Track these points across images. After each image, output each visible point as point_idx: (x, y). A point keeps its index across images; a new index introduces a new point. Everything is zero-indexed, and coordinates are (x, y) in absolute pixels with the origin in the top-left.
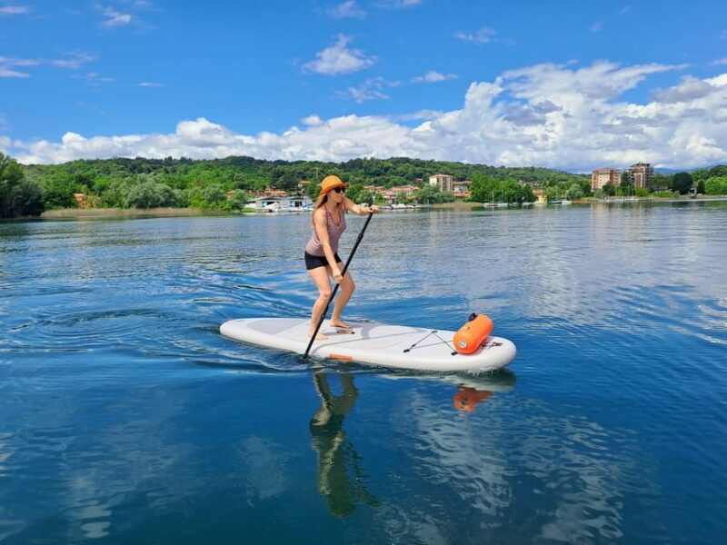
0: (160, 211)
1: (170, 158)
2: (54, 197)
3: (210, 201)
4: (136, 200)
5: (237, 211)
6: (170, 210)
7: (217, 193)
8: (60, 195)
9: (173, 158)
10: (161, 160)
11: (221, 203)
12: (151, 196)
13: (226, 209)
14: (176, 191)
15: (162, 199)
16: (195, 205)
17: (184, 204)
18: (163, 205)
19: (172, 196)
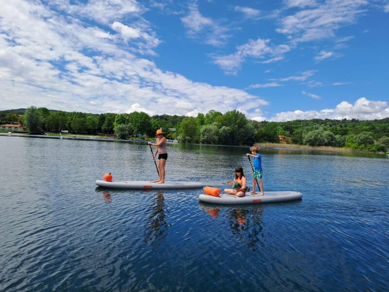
0: (323, 148)
1: (345, 119)
2: (265, 136)
3: (360, 144)
4: (310, 140)
5: (381, 153)
6: (330, 149)
7: (367, 138)
8: (268, 135)
9: (347, 119)
10: (340, 120)
11: (369, 146)
12: (319, 138)
13: (372, 151)
14: (337, 136)
15: (326, 141)
16: (348, 146)
17: (341, 144)
18: (326, 145)
19: (333, 139)
